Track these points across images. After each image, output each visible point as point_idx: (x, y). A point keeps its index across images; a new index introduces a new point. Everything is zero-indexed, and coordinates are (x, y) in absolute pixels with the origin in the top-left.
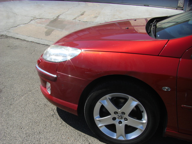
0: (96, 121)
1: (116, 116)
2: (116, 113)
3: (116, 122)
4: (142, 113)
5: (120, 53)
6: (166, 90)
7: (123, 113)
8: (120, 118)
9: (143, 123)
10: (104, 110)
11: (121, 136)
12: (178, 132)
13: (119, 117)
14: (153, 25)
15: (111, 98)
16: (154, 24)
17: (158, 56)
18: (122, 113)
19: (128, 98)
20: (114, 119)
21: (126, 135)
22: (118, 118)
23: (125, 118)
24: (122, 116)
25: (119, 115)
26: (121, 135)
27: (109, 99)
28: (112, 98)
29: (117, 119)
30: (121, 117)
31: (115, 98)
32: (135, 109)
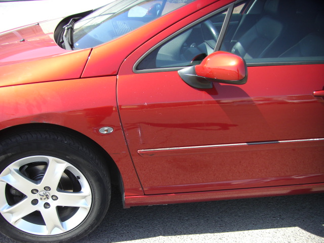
0: (3, 215)
1: (36, 196)
2: (35, 192)
3: (40, 207)
4: (79, 180)
5: (13, 87)
6: (106, 132)
7: (47, 188)
8: (43, 198)
9: (85, 197)
10: (13, 192)
11: (56, 228)
12: (145, 195)
13: (41, 197)
14: (66, 28)
15: (18, 168)
16: (69, 27)
17: (80, 78)
18: (45, 188)
19: (48, 161)
20: (35, 202)
21: (64, 223)
22: (41, 199)
23: (52, 196)
24: (47, 193)
25: (42, 193)
26: (56, 226)
27: (16, 171)
28: (21, 168)
29: (40, 201)
30: (45, 197)
31: (27, 167)
32: (66, 176)
